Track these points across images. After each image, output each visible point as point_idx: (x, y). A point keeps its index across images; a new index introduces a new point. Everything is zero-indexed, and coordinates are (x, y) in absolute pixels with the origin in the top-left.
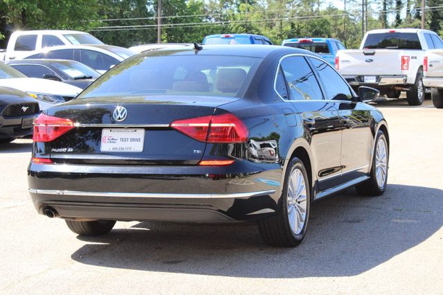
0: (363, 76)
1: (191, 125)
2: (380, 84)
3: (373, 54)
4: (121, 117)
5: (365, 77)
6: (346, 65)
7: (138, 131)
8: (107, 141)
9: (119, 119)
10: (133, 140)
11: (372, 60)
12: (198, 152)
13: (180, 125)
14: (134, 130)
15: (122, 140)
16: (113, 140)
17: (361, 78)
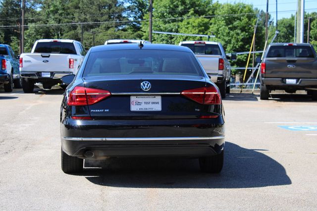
0: (41, 72)
1: (193, 93)
2: (54, 78)
3: (49, 57)
4: (147, 88)
5: (42, 73)
6: (28, 64)
7: (157, 97)
8: (135, 104)
9: (146, 89)
10: (153, 103)
11: (48, 61)
12: (198, 110)
13: (187, 93)
14: (154, 96)
15: (146, 103)
16: (139, 104)
17: (39, 73)
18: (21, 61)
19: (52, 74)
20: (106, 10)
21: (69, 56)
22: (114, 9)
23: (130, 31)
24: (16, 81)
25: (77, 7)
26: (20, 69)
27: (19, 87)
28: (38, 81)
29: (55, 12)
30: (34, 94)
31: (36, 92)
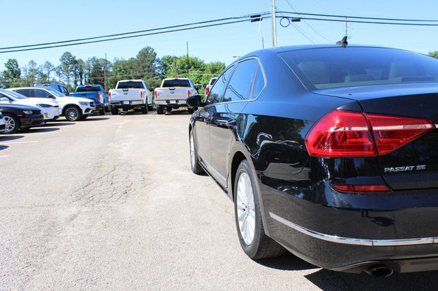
2: (131, 104)
3: (127, 91)
5: (124, 102)
6: (115, 96)
11: (127, 94)
17: (122, 102)
18: (110, 95)
19: (130, 102)
20: (147, 69)
21: (141, 90)
22: (151, 68)
23: (160, 79)
24: (106, 107)
25: (131, 68)
26: (109, 100)
27: (109, 111)
28: (120, 107)
29: (120, 71)
30: (119, 116)
31: (120, 114)
